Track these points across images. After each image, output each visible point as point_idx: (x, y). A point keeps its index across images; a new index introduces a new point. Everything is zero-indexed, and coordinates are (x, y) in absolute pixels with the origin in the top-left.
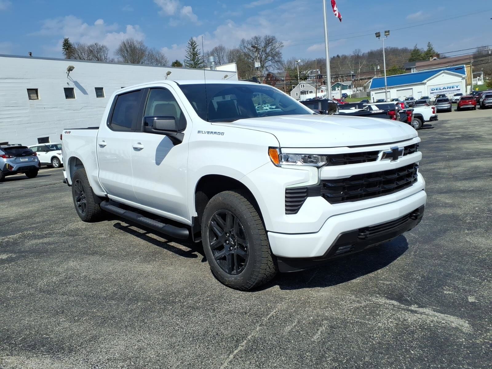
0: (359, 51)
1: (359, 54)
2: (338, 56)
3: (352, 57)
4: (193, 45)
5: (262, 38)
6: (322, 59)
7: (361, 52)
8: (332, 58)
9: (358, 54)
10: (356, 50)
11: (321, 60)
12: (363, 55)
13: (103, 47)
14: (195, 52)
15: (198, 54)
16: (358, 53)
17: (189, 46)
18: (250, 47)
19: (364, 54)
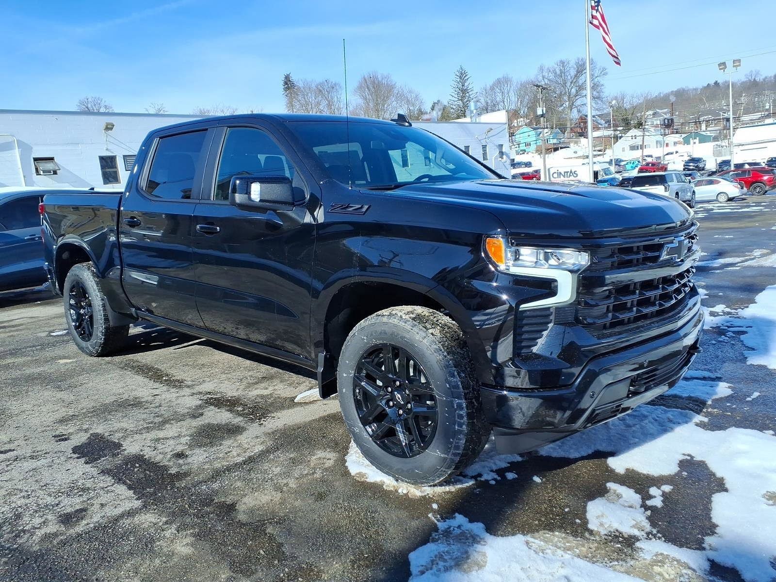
0: (757, 73)
1: (757, 79)
2: (716, 83)
3: (743, 83)
4: (462, 76)
5: (572, 62)
6: (686, 89)
7: (761, 75)
8: (705, 87)
9: (755, 79)
10: (752, 71)
11: (684, 90)
12: (764, 80)
13: (335, 84)
14: (465, 88)
15: (469, 91)
16: (755, 76)
17: (456, 79)
18: (552, 76)
19: (766, 77)
